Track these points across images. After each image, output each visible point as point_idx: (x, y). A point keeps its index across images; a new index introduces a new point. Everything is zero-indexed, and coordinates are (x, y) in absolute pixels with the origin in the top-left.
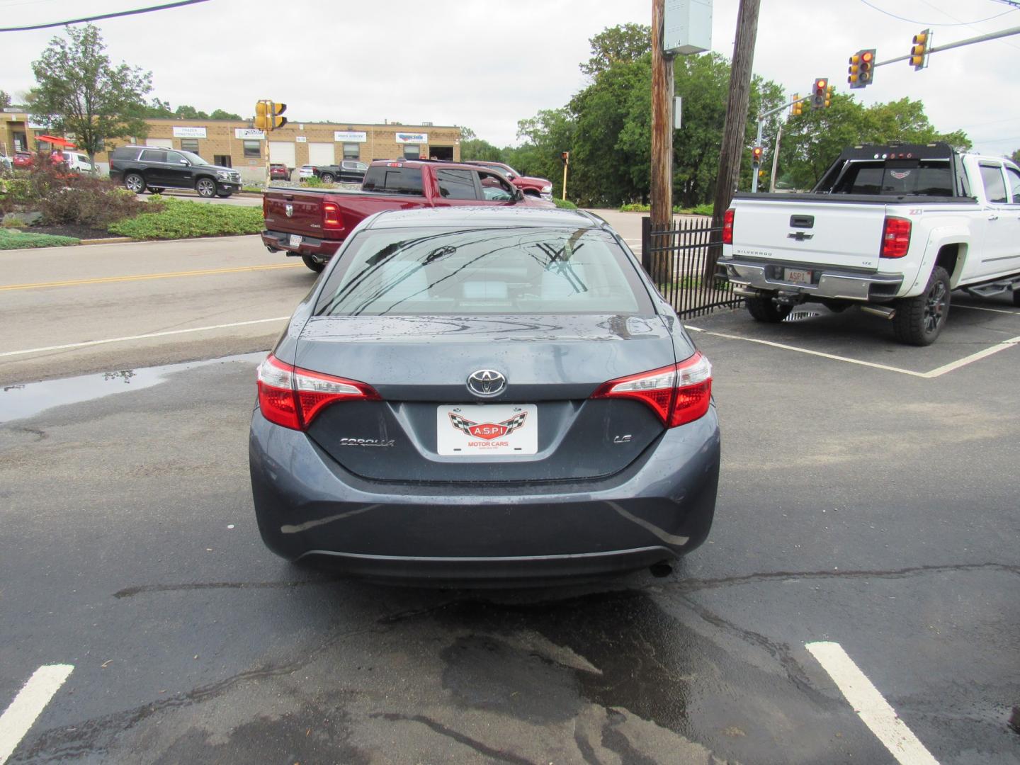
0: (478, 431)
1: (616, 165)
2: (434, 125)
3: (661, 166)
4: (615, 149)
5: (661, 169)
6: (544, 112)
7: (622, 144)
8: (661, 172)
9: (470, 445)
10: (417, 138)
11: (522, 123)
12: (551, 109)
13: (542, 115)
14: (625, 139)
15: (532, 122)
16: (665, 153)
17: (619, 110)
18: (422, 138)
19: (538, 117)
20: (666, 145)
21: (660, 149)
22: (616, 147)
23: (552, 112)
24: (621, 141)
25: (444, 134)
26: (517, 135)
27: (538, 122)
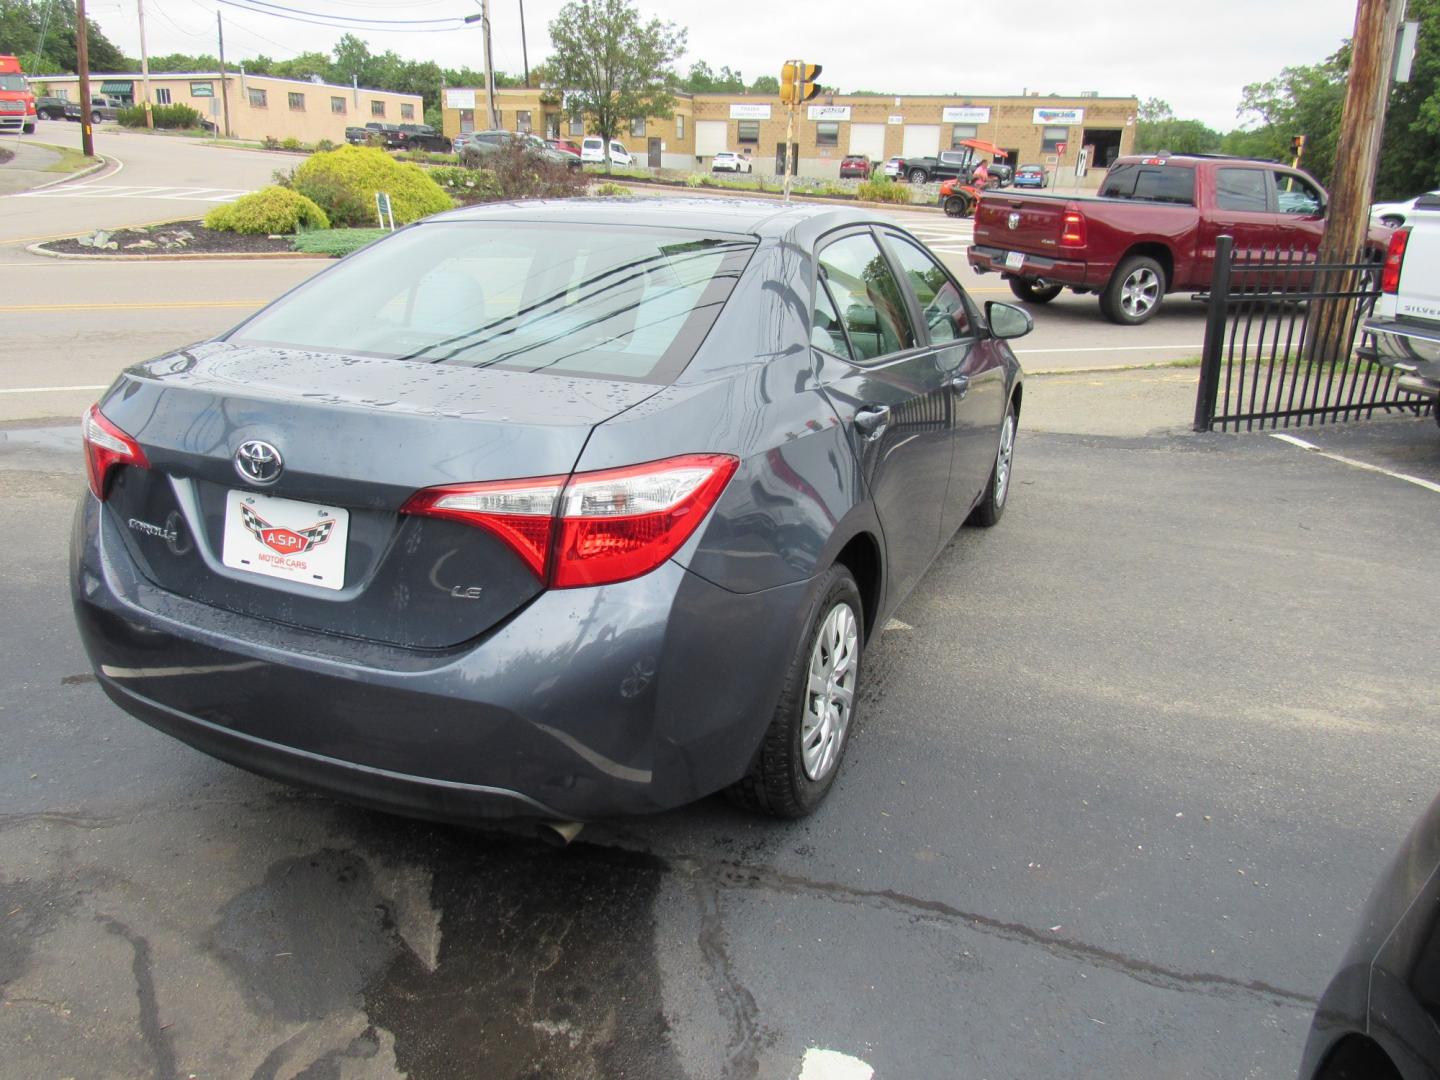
0: (271, 537)
2: (1100, 95)
3: (1353, 151)
5: (1353, 156)
6: (1293, 71)
7: (1426, 121)
8: (1352, 162)
9: (262, 557)
10: (1067, 115)
11: (1250, 90)
12: (1307, 66)
13: (1288, 76)
14: (1432, 112)
15: (1268, 88)
16: (1365, 126)
18: (1073, 115)
19: (1280, 79)
20: (1369, 112)
21: (1357, 120)
23: (1307, 70)
24: (1425, 116)
25: (1109, 110)
26: (1238, 109)
27: (1279, 87)
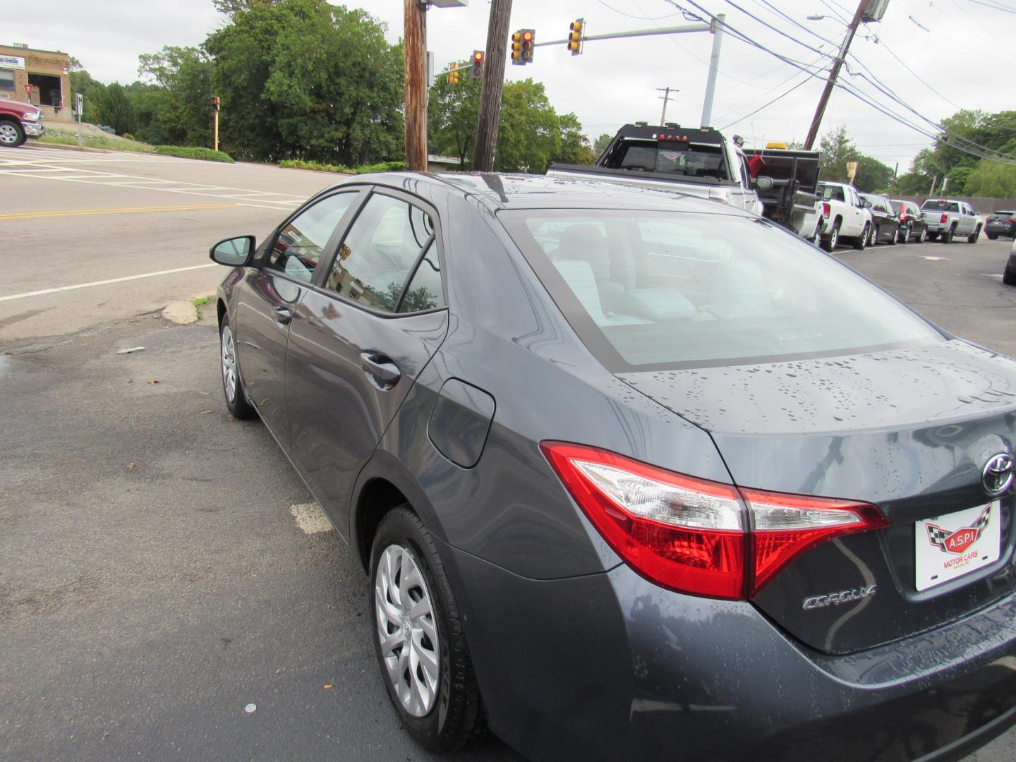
0: (953, 544)
1: (261, 116)
2: (30, 48)
3: (417, 126)
4: (262, 98)
5: (417, 129)
6: (170, 49)
7: (269, 93)
8: (418, 133)
9: (947, 565)
10: (10, 61)
11: (144, 58)
12: (179, 47)
13: (168, 52)
14: (272, 89)
15: (156, 58)
16: (421, 111)
17: (264, 58)
18: (16, 62)
19: (163, 53)
20: (422, 103)
21: (416, 108)
22: (263, 96)
23: (180, 49)
24: (268, 90)
25: (47, 61)
26: (139, 71)
27: (163, 59)
